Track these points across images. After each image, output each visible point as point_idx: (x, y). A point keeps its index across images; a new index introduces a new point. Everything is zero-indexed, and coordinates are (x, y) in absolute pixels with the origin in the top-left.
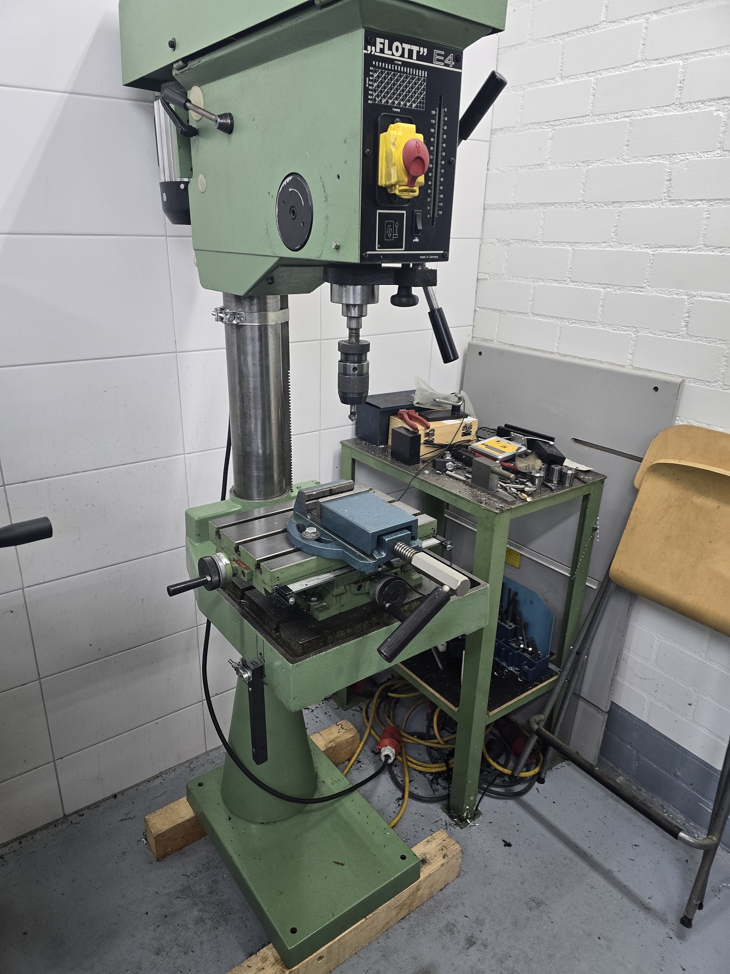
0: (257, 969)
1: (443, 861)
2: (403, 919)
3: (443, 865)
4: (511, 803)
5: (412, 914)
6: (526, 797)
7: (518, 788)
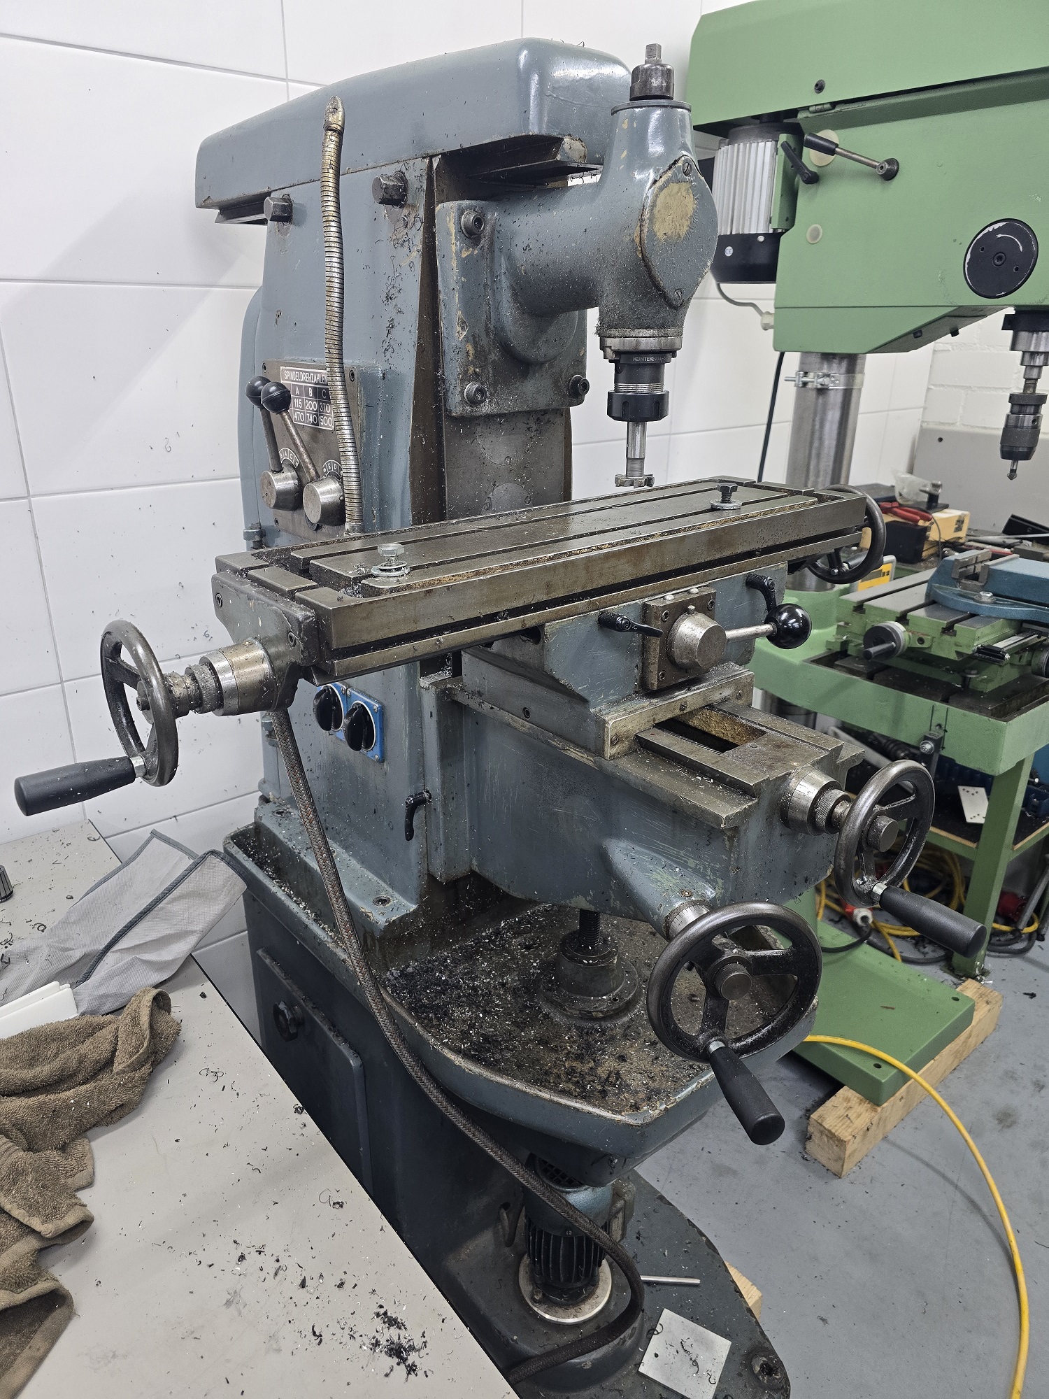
0: (845, 1108)
1: (988, 1007)
2: (954, 1070)
3: (989, 1010)
4: (1016, 961)
5: (961, 1066)
6: (1030, 954)
7: (1019, 946)
